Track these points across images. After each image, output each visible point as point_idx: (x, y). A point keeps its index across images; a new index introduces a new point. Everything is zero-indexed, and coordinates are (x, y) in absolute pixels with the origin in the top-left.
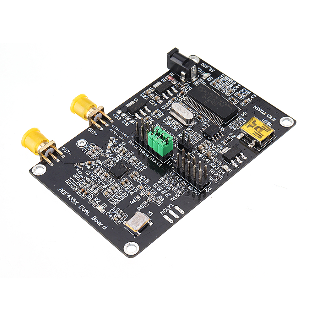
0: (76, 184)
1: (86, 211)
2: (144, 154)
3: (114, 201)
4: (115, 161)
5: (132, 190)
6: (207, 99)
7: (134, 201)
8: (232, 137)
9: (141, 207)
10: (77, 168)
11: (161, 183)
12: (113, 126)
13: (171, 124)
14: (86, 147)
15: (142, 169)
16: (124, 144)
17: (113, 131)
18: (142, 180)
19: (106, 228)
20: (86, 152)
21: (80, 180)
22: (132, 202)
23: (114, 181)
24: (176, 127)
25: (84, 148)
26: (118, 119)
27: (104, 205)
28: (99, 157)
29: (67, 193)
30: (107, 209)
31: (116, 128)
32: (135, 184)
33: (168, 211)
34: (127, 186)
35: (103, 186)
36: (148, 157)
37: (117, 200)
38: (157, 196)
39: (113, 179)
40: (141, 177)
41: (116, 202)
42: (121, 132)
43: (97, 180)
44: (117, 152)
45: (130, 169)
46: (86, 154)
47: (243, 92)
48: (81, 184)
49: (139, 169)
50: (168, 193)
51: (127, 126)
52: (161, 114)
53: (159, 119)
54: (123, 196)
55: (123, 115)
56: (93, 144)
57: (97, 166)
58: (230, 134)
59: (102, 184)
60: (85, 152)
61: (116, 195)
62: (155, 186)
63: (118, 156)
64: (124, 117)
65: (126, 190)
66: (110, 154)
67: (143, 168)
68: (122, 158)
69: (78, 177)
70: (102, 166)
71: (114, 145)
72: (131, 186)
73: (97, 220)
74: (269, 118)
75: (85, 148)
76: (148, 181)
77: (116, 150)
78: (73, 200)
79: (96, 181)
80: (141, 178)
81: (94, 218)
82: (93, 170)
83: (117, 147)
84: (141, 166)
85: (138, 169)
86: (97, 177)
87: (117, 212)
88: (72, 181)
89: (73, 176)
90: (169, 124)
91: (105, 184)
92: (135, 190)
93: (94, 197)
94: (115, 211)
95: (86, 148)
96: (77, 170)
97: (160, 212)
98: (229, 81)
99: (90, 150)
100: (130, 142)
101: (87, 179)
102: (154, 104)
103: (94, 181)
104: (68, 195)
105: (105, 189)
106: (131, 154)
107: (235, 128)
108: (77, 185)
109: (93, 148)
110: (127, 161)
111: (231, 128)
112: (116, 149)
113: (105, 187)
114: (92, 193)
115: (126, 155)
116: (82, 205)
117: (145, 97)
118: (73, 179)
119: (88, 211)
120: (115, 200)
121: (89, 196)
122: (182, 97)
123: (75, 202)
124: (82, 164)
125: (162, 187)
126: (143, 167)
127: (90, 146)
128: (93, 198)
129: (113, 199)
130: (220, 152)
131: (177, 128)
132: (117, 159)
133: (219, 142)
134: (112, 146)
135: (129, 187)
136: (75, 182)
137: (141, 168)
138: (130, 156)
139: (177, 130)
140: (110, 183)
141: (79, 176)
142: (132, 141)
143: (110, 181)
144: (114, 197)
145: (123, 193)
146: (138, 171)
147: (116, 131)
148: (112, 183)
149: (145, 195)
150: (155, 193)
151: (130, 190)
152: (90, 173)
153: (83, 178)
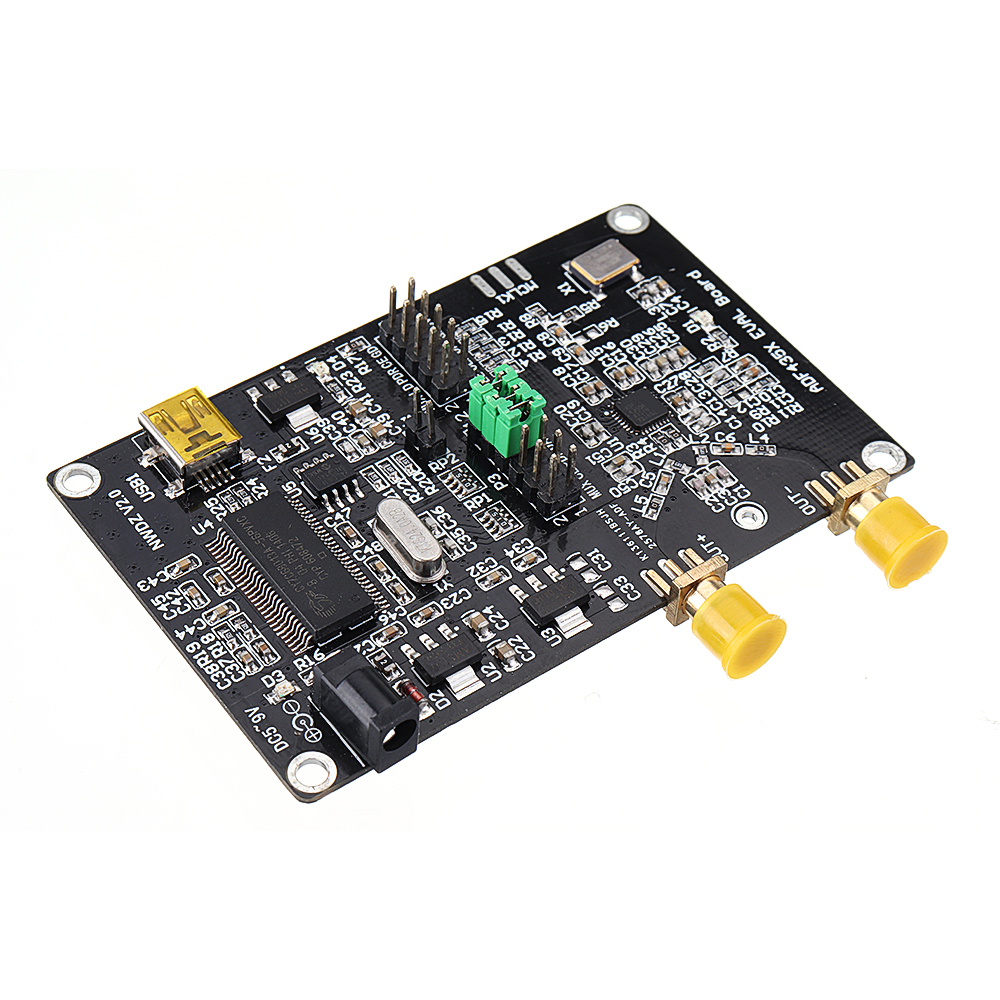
0: (770, 398)
1: (744, 322)
3: (662, 333)
4: (648, 441)
5: (607, 355)
6: (312, 565)
7: (607, 327)
8: (268, 459)
9: (588, 308)
10: (767, 442)
11: (520, 360)
12: (644, 558)
13: (453, 530)
14: (736, 500)
15: (570, 407)
16: (614, 491)
17: (645, 539)
18: (574, 377)
19: (691, 274)
20: (737, 485)
21: (760, 406)
22: (613, 323)
23: (658, 387)
24: (438, 518)
26: (626, 581)
27: (691, 330)
28: (696, 462)
29: (798, 379)
30: (684, 316)
31: (633, 549)
32: (596, 368)
33: (516, 287)
34: (620, 366)
35: (691, 379)
37: (655, 335)
38: (539, 329)
39: (659, 391)
40: (575, 384)
41: (658, 330)
42: (620, 532)
43: (708, 398)
44: (640, 469)
45: (607, 413)
46: (737, 480)
47: (175, 607)
48: (757, 396)
49: (577, 408)
50: (506, 331)
51: (596, 550)
52: (477, 570)
53: (488, 554)
54: (635, 344)
55: (604, 593)
56: (713, 508)
57: (706, 439)
58: (271, 468)
59: (694, 384)
60: (742, 486)
61: (655, 349)
62: (540, 355)
63: (638, 458)
64: (605, 584)
65: (626, 356)
66: (661, 467)
67: (565, 409)
68: (624, 449)
69: (764, 417)
70: (690, 436)
71: (646, 492)
72: (609, 366)
73: (715, 296)
74: (127, 502)
75: (740, 500)
76: (558, 371)
77: (643, 476)
78: (781, 356)
79: (710, 394)
80: (578, 381)
81: (722, 301)
82: (717, 429)
83: (637, 486)
84: (571, 415)
85: (583, 409)
86: (708, 406)
87: (657, 305)
88: (782, 407)
89: (778, 421)
90: (459, 532)
91: (686, 383)
92: (598, 354)
93: (719, 353)
94: (663, 309)
95: (737, 497)
96: (766, 435)
97: (537, 287)
98: (211, 657)
99: (723, 491)
100: (596, 495)
101: (739, 405)
102: (494, 613)
103: (717, 397)
104: (793, 371)
105: (686, 369)
106: (597, 456)
107: (250, 487)
108: (769, 393)
109: (716, 495)
110: (612, 438)
111: (264, 488)
112: (642, 481)
113: (684, 376)
114: (724, 364)
115: (611, 454)
116: (755, 338)
117: (521, 644)
119: (738, 322)
120: (660, 337)
121: (733, 360)
122: (391, 621)
123: (774, 351)
124: (751, 452)
125: (518, 350)
126: (566, 412)
127: (725, 504)
128: (722, 350)
129: (665, 338)
130: (319, 420)
131: (435, 516)
132: (641, 446)
133: (317, 449)
134: (653, 490)
135: (616, 362)
136: (772, 402)
137: (573, 411)
138: (602, 451)
139: (437, 508)
140: (670, 383)
141: (760, 417)
142: (587, 497)
143: (669, 388)
144: (661, 344)
145: (635, 352)
146: (584, 404)
147: (635, 538)
148: (664, 383)
149: (571, 336)
150: (541, 337)
151: (613, 354)
152: (727, 421)
153: (749, 409)
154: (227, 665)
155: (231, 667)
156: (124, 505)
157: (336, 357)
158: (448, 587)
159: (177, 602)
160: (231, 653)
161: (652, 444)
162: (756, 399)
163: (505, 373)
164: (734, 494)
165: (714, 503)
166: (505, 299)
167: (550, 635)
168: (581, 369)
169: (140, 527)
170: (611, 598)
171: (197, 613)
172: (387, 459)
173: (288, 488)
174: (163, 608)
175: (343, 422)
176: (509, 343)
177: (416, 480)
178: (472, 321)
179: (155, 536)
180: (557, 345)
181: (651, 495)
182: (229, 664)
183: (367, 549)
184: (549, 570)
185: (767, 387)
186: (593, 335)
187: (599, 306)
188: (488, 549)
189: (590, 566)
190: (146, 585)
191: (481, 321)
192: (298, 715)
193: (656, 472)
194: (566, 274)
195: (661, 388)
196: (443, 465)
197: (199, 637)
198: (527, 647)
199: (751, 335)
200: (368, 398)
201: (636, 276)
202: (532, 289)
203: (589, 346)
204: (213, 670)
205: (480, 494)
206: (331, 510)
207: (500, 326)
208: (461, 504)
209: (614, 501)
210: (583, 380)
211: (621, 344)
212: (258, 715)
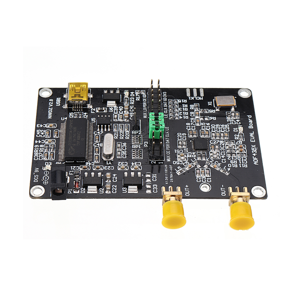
0: (240, 159)
1: (252, 136)
2: (168, 144)
4: (195, 154)
5: (205, 126)
6: (78, 140)
7: (212, 119)
8: (94, 110)
9: (211, 111)
10: (228, 170)
11: (180, 116)
12: (167, 183)
13: (124, 151)
14: (206, 181)
16: (174, 162)
17: (171, 178)
18: (191, 127)
19: (249, 116)
20: (210, 178)
21: (235, 160)
22: (214, 119)
25: (208, 183)
26: (157, 186)
27: (235, 131)
28: (204, 166)
29: (253, 158)
30: (237, 126)
31: (166, 179)
32: (198, 128)
33: (197, 97)
34: (206, 131)
35: (222, 143)
36: (168, 139)
37: (223, 127)
38: (193, 111)
39: (210, 142)
40: (190, 129)
41: (225, 126)
42: (166, 173)
43: (223, 151)
44: (187, 160)
45: (191, 141)
46: (211, 176)
48: (237, 157)
50: (183, 107)
51: (156, 175)
52: (121, 164)
53: (127, 161)
54: (216, 127)
55: (148, 186)
56: (197, 180)
57: (212, 161)
58: (93, 112)
59: (222, 145)
60: (210, 179)
61: (220, 131)
62: (187, 117)
63: (189, 157)
64: (150, 184)
65: (210, 129)
66: (193, 162)
67: (181, 134)
68: (187, 153)
70: (208, 158)
71: (182, 166)
72: (203, 129)
73: (250, 125)
75: (206, 182)
76: (188, 124)
77: (186, 162)
78: (254, 150)
80: (191, 129)
81: (251, 127)
82: (218, 160)
83: (182, 164)
84: (181, 137)
85: (186, 137)
86: (221, 153)
87: (231, 120)
88: (242, 163)
89: (237, 167)
90: (125, 152)
91: (220, 144)
92: (203, 125)
93: (236, 141)
94: (232, 121)
95: (207, 181)
96: (230, 169)
98: (39, 151)
99: (204, 177)
100: (169, 160)
101: (230, 157)
102: (115, 177)
103: (225, 152)
104: (254, 156)
105: (224, 140)
106: (178, 151)
107: (84, 114)
108: (241, 158)
109: (201, 177)
110: (186, 148)
111: (87, 116)
112: (184, 163)
113: (221, 142)
114: (236, 144)
115: (182, 152)
116: (251, 141)
117: (115, 188)
118: (240, 165)
119: (250, 135)
120: (224, 128)
121: (239, 144)
123: (254, 147)
124: (221, 171)
125: (182, 113)
126: (180, 136)
127: (201, 181)
128: (238, 140)
129: (225, 129)
130: (116, 106)
131: (122, 145)
132: (192, 154)
133: (108, 113)
134: (185, 167)
135: (206, 129)
136: (240, 161)
137: (182, 136)
139: (125, 143)
140: (216, 142)
141: (233, 163)
142: (166, 160)
143: (214, 143)
144: (223, 130)
145: (214, 129)
147: (169, 177)
148: (214, 141)
149: (200, 116)
150: (191, 113)
151: (207, 127)
152: (222, 160)
153: (231, 160)
154: (41, 154)
155: (41, 156)
156: (51, 104)
157: (134, 93)
158: (110, 164)
159: (42, 133)
160: (44, 152)
161: (196, 155)
162: (236, 158)
163: (161, 115)
164: (206, 180)
165: (199, 179)
166: (191, 98)
167: (125, 190)
168: (195, 126)
169: (50, 111)
170: (149, 189)
171: (44, 139)
172: (123, 124)
173: (92, 119)
174: (38, 133)
175: (121, 110)
176: (181, 110)
177: (126, 133)
178: (177, 100)
179: (51, 115)
180: (194, 117)
181: (184, 168)
182: (41, 155)
183: (98, 144)
184: (139, 173)
185: (242, 156)
186: (206, 119)
187: (215, 112)
188: (129, 160)
189: (151, 178)
190: (39, 126)
191: (179, 101)
192: (46, 176)
193: (190, 163)
194: (214, 100)
195: (211, 142)
196: (136, 133)
197: (40, 144)
198: (116, 189)
199: (251, 140)
200: (132, 107)
201: (233, 109)
202: (201, 99)
203: (202, 121)
204: (36, 154)
205: (139, 145)
206: (98, 130)
207: (183, 105)
208: (131, 145)
209: (172, 164)
210: (192, 130)
211: (212, 125)
212: (37, 171)
